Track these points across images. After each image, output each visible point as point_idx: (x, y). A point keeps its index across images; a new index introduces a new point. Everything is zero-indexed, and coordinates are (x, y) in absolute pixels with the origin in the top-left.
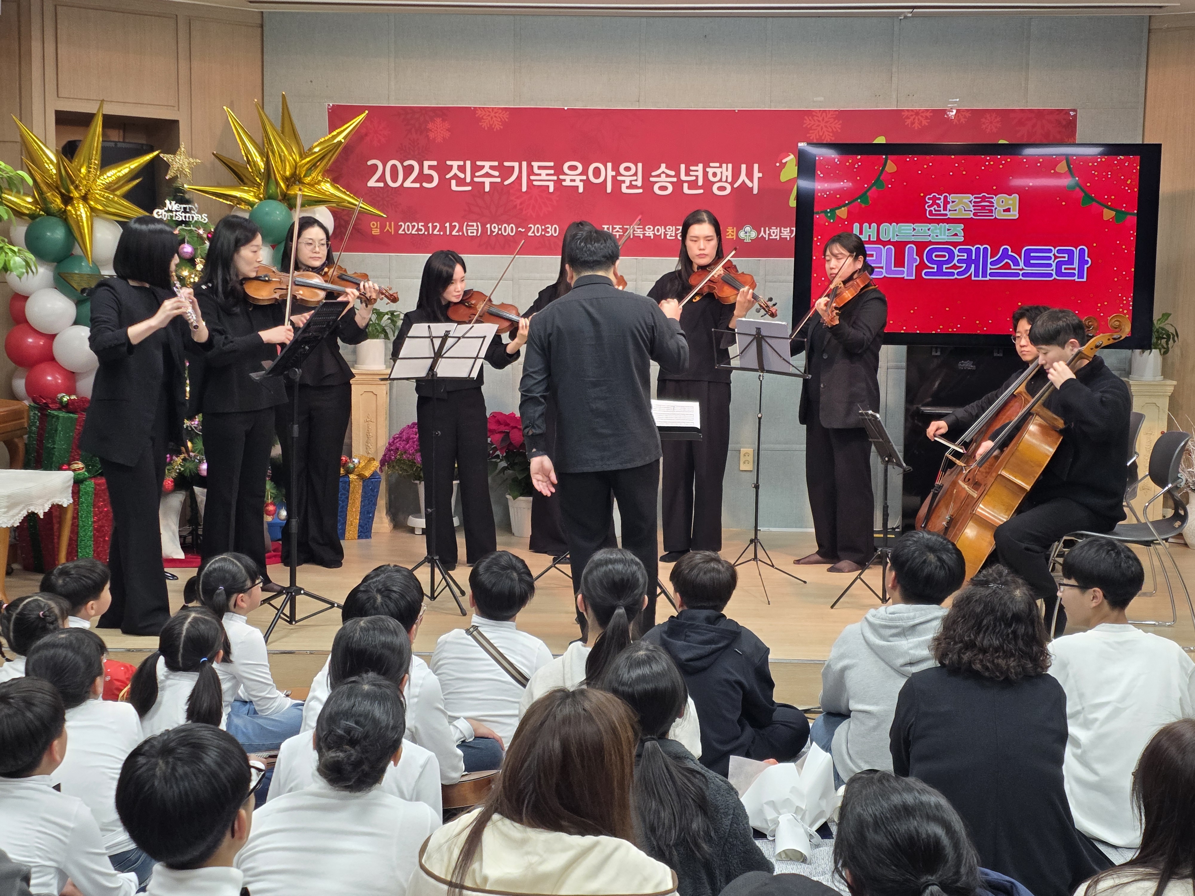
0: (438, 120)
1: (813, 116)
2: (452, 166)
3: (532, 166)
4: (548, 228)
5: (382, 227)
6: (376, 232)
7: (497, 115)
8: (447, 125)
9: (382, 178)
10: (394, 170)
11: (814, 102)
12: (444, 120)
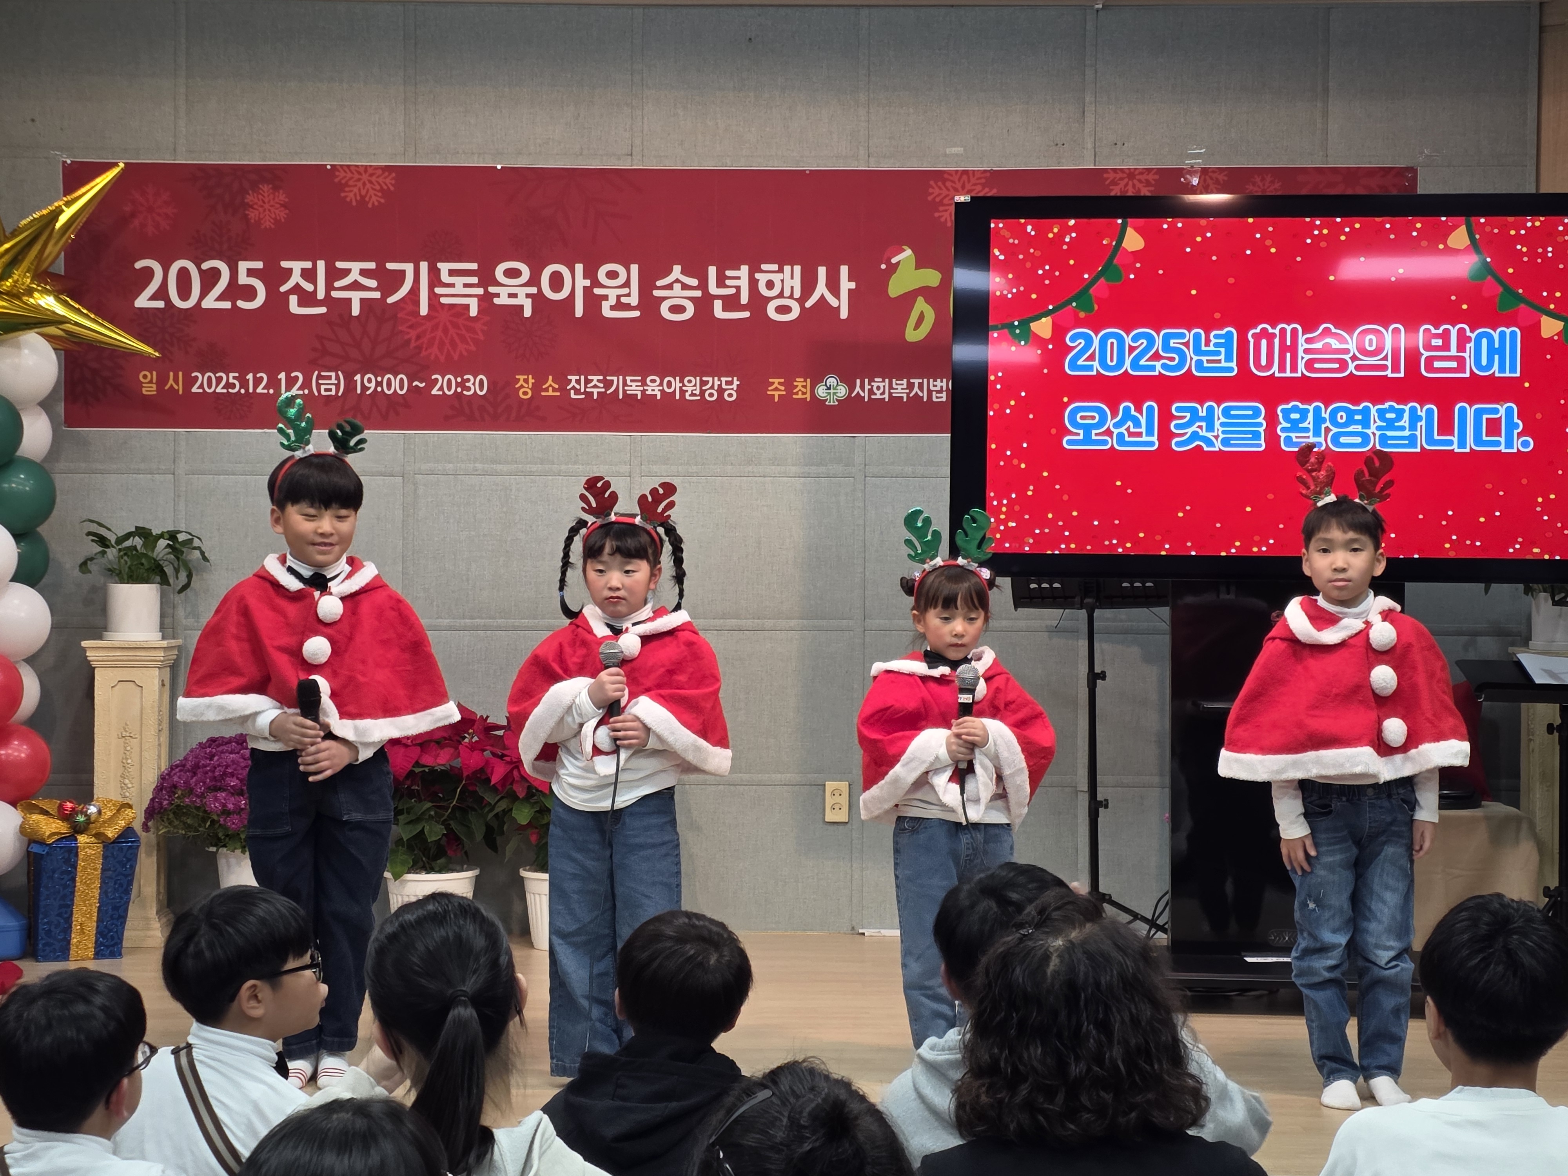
0: (265, 188)
1: (944, 181)
2: (291, 269)
3: (439, 270)
4: (468, 380)
5: (162, 381)
6: (149, 389)
7: (374, 179)
8: (282, 197)
9: (162, 293)
10: (184, 277)
11: (946, 155)
12: (276, 188)
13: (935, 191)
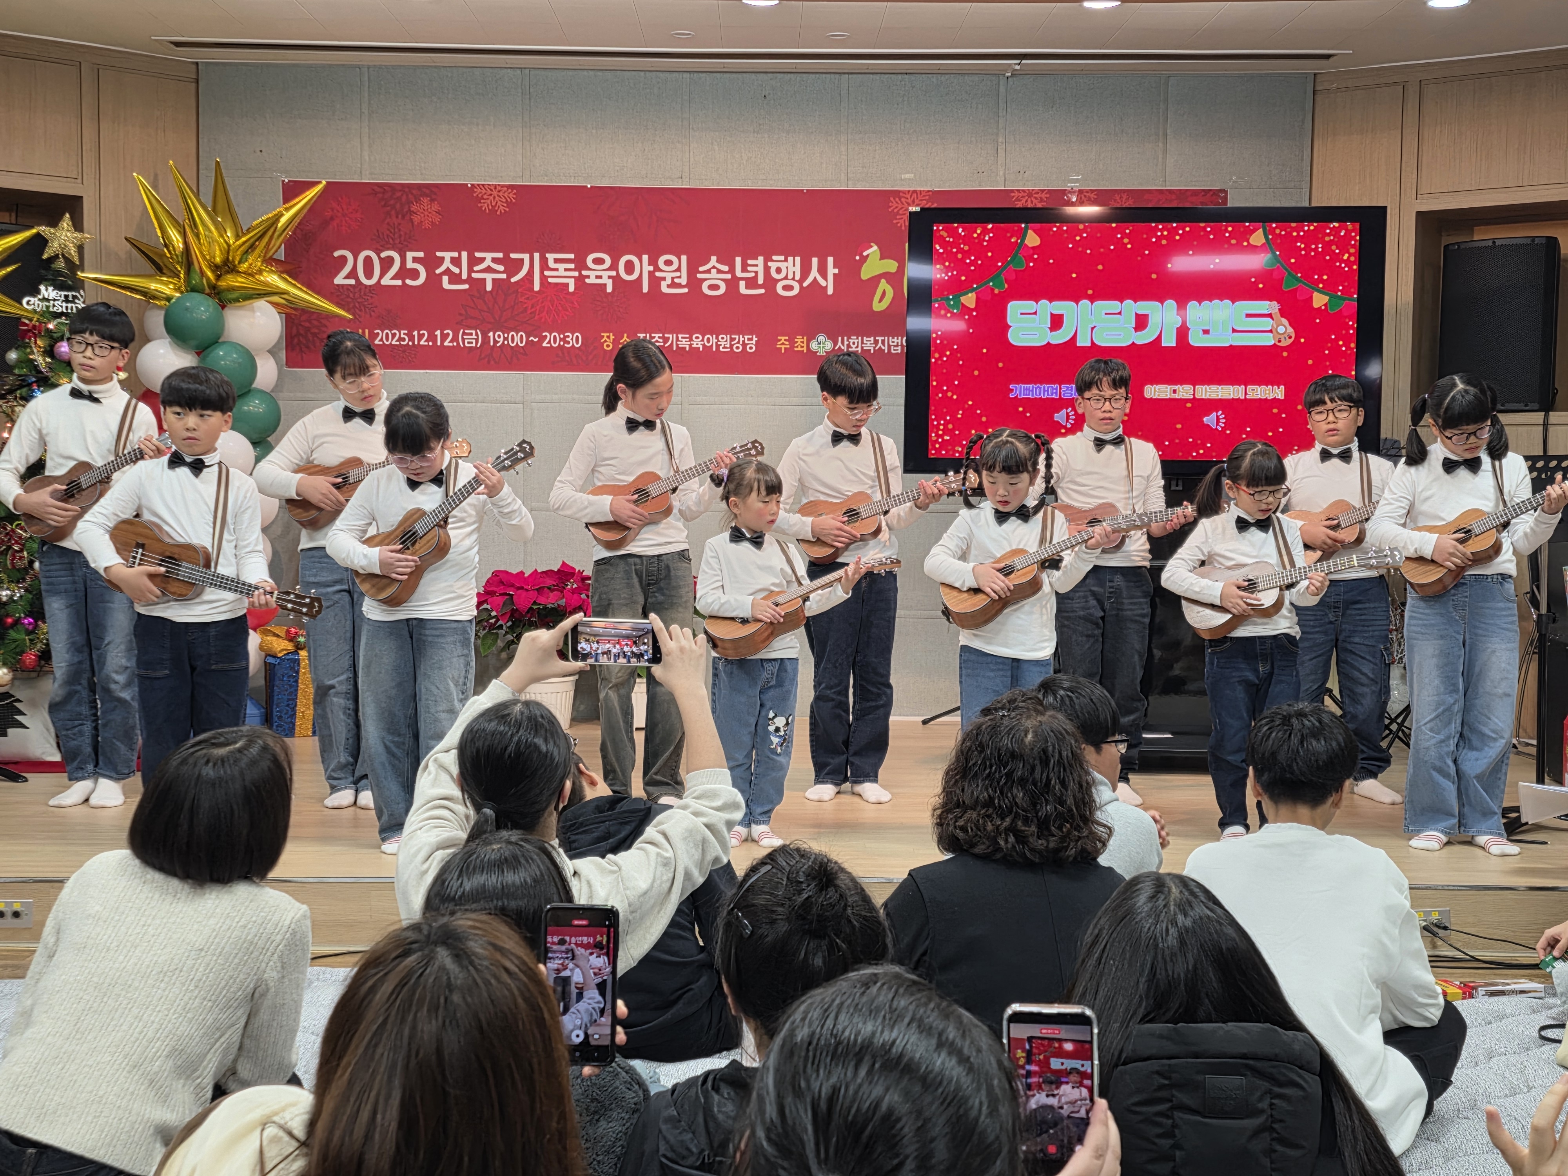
13: (894, 204)
